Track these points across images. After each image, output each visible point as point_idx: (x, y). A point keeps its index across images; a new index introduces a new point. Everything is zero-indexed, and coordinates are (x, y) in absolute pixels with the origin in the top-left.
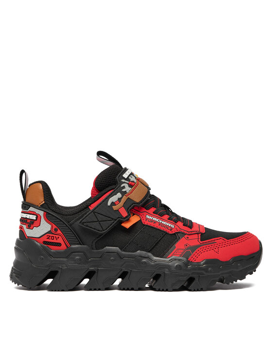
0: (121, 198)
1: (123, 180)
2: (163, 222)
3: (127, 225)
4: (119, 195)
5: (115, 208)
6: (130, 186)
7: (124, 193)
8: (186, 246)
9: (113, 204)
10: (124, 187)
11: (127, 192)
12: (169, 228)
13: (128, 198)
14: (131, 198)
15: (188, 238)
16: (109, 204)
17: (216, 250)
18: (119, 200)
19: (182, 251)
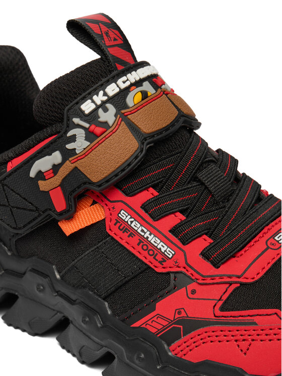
0: (60, 165)
1: (76, 120)
2: (150, 238)
3: (69, 228)
4: (56, 157)
5: (43, 185)
6: (90, 136)
7: (68, 155)
8: (179, 313)
9: (41, 175)
10: (73, 139)
11: (77, 152)
12: (159, 257)
13: (76, 168)
14: (81, 169)
15: (193, 292)
16: (33, 174)
17: (244, 345)
18: (56, 168)
19: (165, 323)
